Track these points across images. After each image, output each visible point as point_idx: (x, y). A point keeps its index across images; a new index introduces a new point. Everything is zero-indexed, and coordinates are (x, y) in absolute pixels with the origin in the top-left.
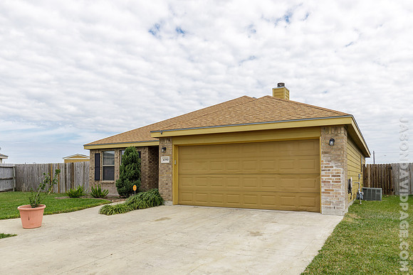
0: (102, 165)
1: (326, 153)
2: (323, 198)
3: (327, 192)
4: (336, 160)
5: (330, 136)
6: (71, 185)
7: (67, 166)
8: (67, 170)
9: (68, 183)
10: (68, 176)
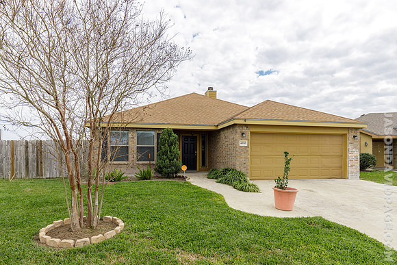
0: (109, 145)
1: (351, 143)
2: (349, 170)
3: (352, 166)
4: (356, 148)
5: (353, 134)
6: (37, 167)
7: (30, 145)
8: (30, 150)
9: (32, 165)
10: (31, 156)
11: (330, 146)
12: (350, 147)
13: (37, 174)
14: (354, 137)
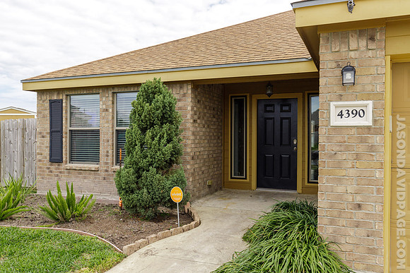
0: (66, 128)
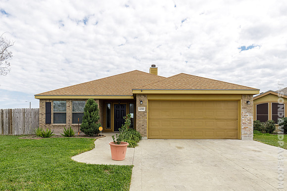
1: (245, 108)
2: (243, 132)
3: (245, 128)
4: (249, 112)
5: (246, 99)
6: (9, 127)
7: (4, 112)
8: (4, 115)
9: (6, 126)
10: (6, 120)
11: (224, 111)
12: (243, 111)
13: (9, 132)
14: (247, 102)
